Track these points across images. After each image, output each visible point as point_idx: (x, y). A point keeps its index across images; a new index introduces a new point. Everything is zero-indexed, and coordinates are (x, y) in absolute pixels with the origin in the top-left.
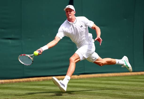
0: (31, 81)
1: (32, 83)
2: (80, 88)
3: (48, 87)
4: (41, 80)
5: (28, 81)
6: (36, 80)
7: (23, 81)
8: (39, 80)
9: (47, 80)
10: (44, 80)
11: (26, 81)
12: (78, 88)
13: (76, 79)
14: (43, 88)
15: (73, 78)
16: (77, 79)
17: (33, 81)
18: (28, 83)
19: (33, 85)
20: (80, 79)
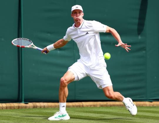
0: (84, 106)
1: (86, 110)
2: (153, 120)
3: (107, 115)
4: (98, 106)
5: (79, 106)
6: (91, 106)
7: (73, 106)
8: (95, 106)
9: (106, 106)
10: (102, 106)
11: (77, 106)
12: (150, 120)
13: (147, 107)
14: (101, 116)
15: (144, 106)
16: (150, 107)
17: (87, 106)
18: (79, 109)
19: (87, 112)
20: (153, 107)
